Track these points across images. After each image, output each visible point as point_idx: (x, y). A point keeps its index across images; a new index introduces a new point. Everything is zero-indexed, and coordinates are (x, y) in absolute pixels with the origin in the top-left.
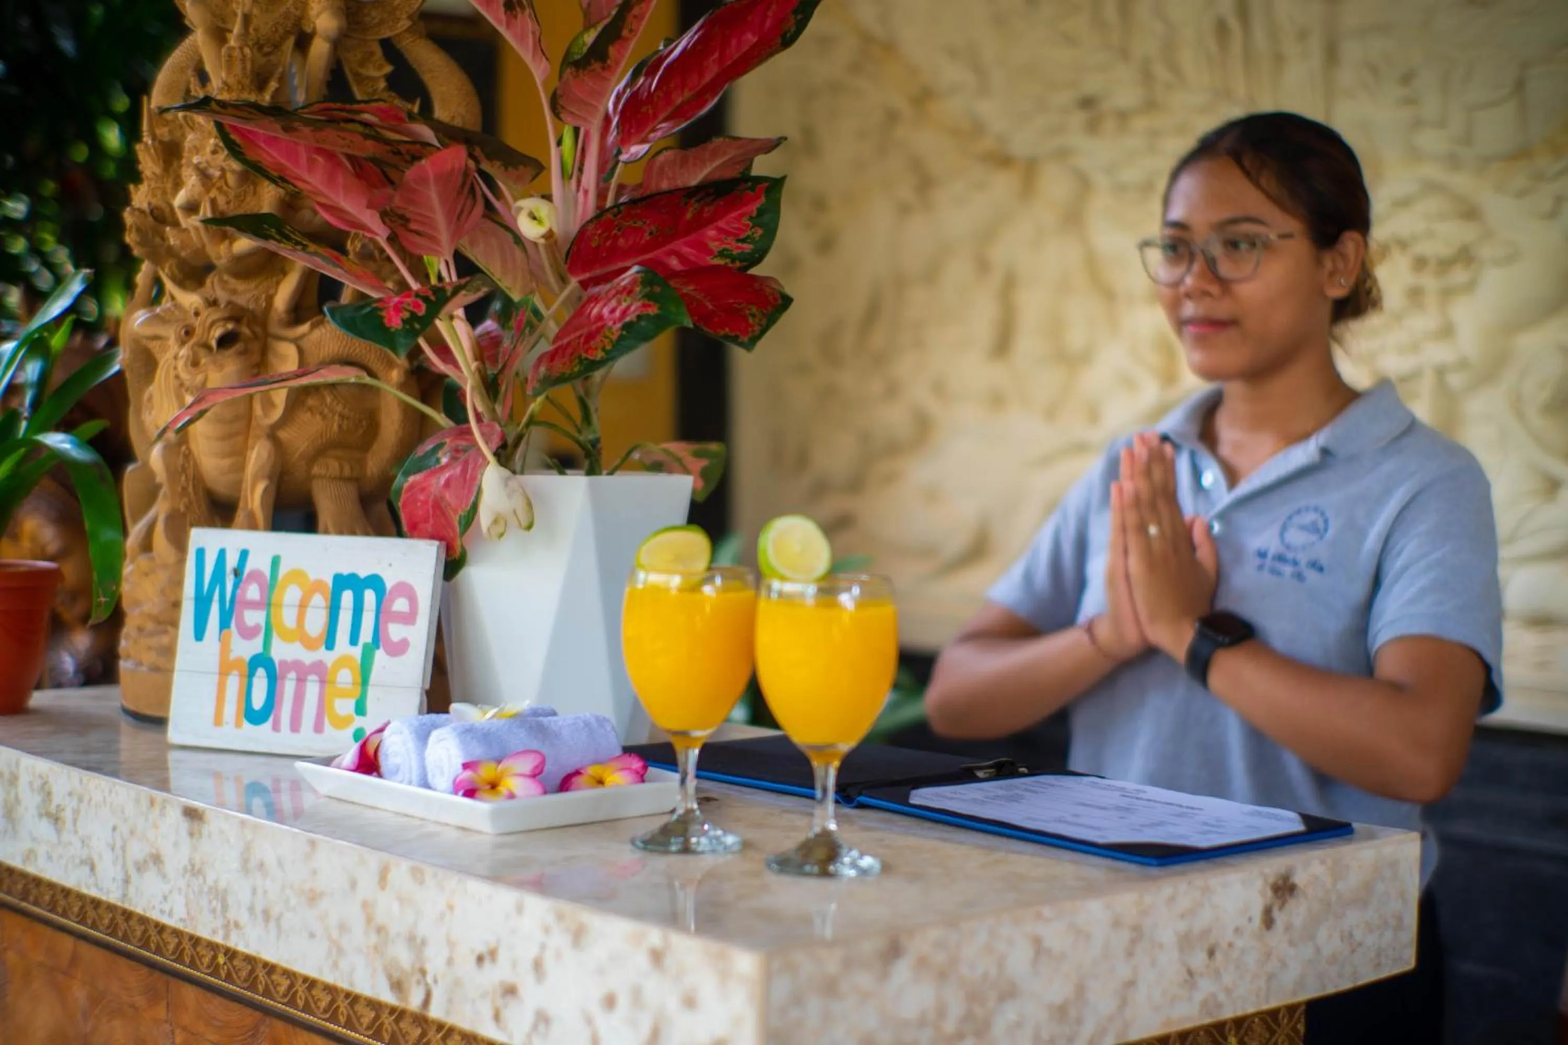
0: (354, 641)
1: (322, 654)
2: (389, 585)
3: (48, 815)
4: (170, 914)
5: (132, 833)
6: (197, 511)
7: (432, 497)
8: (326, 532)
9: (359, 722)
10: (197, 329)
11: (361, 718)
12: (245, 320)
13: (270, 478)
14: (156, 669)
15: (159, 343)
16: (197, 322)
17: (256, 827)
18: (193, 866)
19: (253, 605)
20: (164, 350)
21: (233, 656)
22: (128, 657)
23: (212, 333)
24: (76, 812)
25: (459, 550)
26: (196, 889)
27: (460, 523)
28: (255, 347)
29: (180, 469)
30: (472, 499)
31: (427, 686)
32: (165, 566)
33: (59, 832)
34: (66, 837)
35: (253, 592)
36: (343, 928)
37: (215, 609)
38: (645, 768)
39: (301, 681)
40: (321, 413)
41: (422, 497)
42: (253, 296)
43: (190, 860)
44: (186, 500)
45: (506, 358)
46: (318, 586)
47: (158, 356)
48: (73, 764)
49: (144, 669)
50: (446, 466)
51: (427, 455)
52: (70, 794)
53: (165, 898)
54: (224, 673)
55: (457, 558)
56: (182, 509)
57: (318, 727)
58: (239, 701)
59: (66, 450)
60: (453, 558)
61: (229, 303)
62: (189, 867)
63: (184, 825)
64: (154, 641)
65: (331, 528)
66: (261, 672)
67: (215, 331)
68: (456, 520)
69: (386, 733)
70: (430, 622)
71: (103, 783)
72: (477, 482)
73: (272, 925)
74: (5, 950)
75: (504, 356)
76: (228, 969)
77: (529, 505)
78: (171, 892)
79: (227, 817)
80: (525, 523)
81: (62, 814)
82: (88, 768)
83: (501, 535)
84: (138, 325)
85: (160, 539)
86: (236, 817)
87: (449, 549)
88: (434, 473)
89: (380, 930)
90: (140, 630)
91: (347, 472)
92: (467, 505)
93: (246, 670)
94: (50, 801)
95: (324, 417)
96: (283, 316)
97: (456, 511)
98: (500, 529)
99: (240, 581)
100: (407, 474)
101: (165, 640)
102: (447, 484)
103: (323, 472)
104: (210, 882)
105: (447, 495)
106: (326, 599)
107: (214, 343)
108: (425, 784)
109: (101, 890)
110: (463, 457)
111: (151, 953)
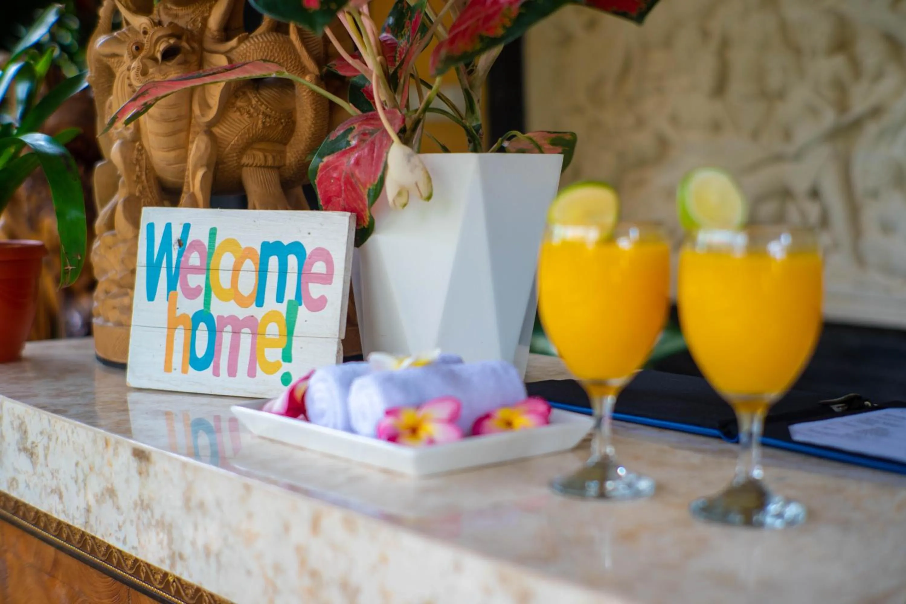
0: (280, 299)
1: (253, 310)
2: (308, 251)
3: (25, 450)
4: (124, 542)
5: (91, 469)
6: (150, 195)
7: (344, 174)
8: (254, 208)
9: (286, 367)
10: (146, 45)
11: (287, 364)
12: (184, 38)
13: (208, 166)
14: (120, 324)
15: (116, 60)
16: (145, 40)
17: (196, 469)
18: (142, 501)
19: (195, 270)
20: (120, 63)
21: (178, 313)
22: (99, 315)
23: (157, 48)
24: (47, 448)
25: (367, 220)
26: (145, 521)
27: (369, 195)
28: (193, 59)
29: (135, 162)
30: (379, 174)
31: (343, 337)
32: (125, 241)
33: (34, 464)
34: (39, 469)
35: (194, 259)
36: (278, 568)
37: (163, 273)
38: (549, 410)
39: (236, 333)
40: (248, 112)
41: (335, 175)
42: (191, 19)
43: (140, 496)
44: (139, 186)
45: (403, 56)
46: (249, 252)
47: (114, 70)
48: (43, 407)
49: (110, 324)
50: (355, 147)
51: (338, 140)
52: (41, 433)
53: (120, 527)
54: (172, 328)
55: (366, 227)
56: (137, 194)
57: (252, 373)
58: (184, 351)
59: (41, 146)
60: (362, 227)
61: (171, 23)
62: (139, 502)
63: (134, 463)
64: (117, 302)
65: (257, 205)
66: (203, 326)
67: (159, 47)
68: (365, 193)
69: (312, 381)
70: (344, 282)
71: (67, 425)
72: (384, 159)
73: (213, 559)
74: (6, 551)
75: (400, 55)
76: (177, 586)
77: (429, 179)
78: (124, 522)
79: (170, 459)
80: (425, 194)
81: (35, 451)
82: (56, 412)
83: (405, 205)
84: (101, 45)
85: (120, 219)
86: (177, 459)
87: (359, 218)
88: (344, 154)
89: (314, 574)
90: (107, 292)
91: (270, 162)
92: (374, 180)
93: (190, 325)
94: (26, 438)
95: (251, 116)
96: (216, 33)
97: (365, 185)
98: (403, 200)
99: (184, 250)
100: (321, 156)
101: (126, 300)
102: (357, 163)
103: (251, 162)
104: (157, 516)
105: (357, 172)
106: (255, 264)
107: (159, 56)
108: (350, 429)
109: (67, 515)
110: (369, 139)
111: (113, 566)
